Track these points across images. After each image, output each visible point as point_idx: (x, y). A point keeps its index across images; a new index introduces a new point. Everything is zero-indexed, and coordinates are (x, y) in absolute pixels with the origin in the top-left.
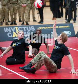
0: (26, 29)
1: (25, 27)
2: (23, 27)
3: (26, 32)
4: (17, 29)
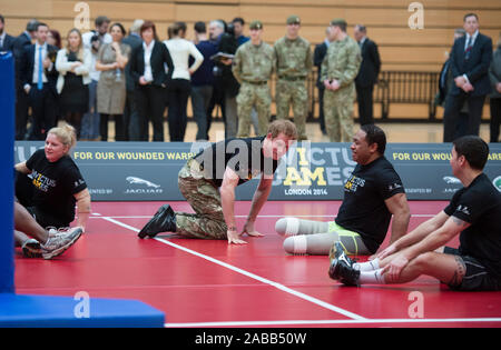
0: (339, 155)
1: (338, 150)
2: (328, 150)
3: (338, 170)
4: (302, 156)
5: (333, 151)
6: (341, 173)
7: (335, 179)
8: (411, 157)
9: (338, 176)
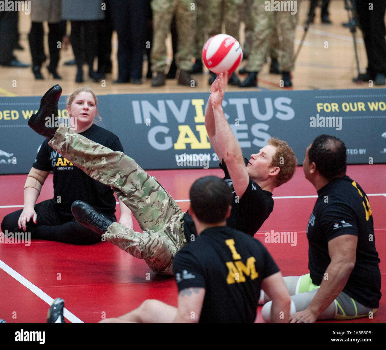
3: (245, 127)
4: (199, 110)
5: (239, 103)
6: (249, 131)
7: (241, 140)
8: (340, 107)
9: (245, 136)
